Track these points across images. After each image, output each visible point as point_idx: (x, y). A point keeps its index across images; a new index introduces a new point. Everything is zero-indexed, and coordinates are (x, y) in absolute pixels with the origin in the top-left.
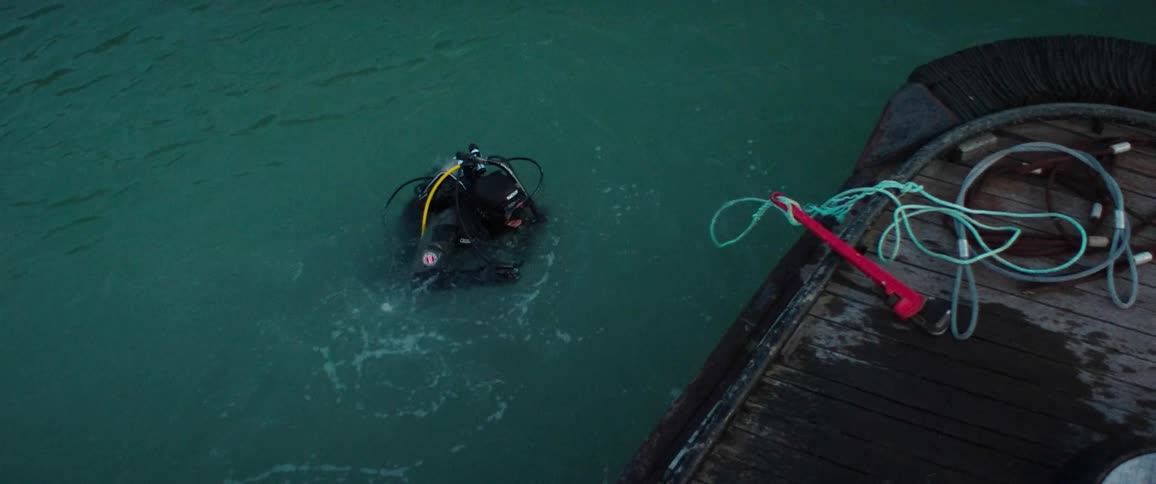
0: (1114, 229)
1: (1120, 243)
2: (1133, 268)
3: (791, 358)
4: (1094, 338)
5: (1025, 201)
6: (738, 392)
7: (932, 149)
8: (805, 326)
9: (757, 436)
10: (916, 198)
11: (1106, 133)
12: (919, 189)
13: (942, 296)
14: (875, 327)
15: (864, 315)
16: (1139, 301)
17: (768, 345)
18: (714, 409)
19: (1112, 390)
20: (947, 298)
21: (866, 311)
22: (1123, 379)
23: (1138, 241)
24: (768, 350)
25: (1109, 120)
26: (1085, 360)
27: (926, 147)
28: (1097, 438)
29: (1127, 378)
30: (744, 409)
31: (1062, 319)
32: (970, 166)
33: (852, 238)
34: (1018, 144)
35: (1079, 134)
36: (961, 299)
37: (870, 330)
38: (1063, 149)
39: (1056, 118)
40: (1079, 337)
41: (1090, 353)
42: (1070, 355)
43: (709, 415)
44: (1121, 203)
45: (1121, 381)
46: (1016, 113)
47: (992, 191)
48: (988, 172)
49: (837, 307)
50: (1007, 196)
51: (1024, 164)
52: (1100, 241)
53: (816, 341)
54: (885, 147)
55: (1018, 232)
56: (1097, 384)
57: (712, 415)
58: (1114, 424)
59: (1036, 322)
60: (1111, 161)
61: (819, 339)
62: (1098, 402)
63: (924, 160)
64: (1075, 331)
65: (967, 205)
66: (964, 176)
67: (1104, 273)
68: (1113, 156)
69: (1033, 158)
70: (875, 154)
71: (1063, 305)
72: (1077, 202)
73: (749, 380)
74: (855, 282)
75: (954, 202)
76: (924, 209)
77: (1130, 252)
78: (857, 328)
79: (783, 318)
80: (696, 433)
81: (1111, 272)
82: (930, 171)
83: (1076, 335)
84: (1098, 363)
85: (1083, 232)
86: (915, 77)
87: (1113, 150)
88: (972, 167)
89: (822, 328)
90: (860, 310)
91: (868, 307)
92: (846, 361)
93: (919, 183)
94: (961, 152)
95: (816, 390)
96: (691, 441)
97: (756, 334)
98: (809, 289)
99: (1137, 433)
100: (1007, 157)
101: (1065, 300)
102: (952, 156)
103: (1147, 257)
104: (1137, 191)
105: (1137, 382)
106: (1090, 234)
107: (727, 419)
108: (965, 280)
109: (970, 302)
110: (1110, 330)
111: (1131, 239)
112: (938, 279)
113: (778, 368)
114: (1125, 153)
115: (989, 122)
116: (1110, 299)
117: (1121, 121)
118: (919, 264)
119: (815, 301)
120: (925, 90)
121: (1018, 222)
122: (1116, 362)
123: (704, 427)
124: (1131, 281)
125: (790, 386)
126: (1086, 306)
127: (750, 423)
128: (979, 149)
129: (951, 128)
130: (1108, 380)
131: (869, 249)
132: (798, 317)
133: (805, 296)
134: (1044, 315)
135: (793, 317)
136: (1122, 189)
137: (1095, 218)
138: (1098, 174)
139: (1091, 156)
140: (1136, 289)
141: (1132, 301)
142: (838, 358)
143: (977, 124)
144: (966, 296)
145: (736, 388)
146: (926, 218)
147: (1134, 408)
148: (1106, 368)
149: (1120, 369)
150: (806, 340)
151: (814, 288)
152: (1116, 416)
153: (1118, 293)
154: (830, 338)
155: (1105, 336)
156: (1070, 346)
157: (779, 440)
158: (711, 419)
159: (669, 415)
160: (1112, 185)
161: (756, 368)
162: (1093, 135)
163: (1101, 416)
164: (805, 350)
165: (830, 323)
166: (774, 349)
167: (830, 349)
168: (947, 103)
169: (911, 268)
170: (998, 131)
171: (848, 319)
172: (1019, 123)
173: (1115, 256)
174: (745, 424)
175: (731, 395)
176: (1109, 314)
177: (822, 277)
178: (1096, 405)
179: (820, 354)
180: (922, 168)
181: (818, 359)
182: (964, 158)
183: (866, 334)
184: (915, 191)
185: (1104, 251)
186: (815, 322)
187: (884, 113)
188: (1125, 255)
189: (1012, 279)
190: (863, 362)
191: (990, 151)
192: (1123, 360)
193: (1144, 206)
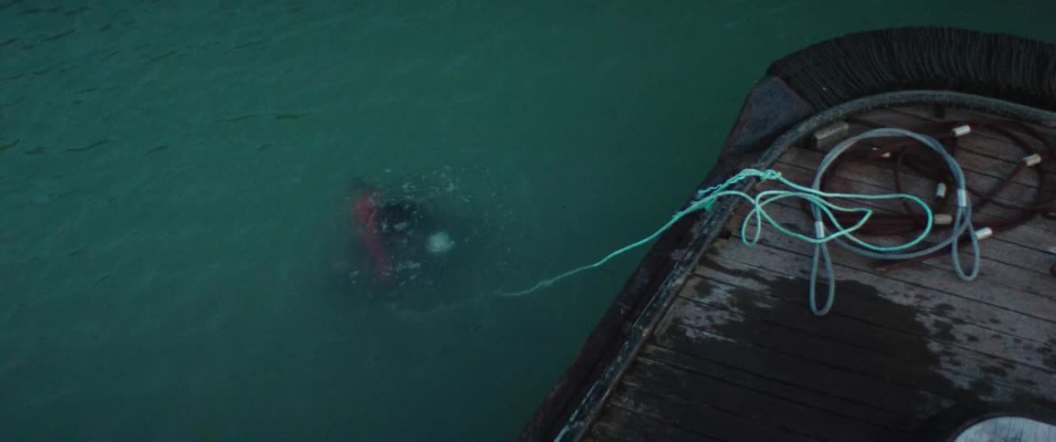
0: (956, 206)
1: (962, 220)
2: (975, 243)
3: (663, 338)
4: (942, 309)
5: (876, 183)
6: (615, 372)
7: (790, 138)
8: (675, 308)
9: (634, 413)
10: (776, 184)
11: (949, 117)
12: (778, 175)
13: (801, 275)
14: (739, 306)
15: (729, 295)
16: (981, 274)
17: (641, 327)
18: (593, 388)
19: (958, 358)
20: (806, 278)
21: (730, 292)
22: (967, 347)
23: (979, 217)
24: (641, 332)
25: (950, 105)
26: (934, 330)
27: (783, 136)
28: (946, 404)
29: (972, 346)
30: (620, 388)
31: (912, 294)
32: (825, 152)
33: (716, 224)
34: (869, 130)
35: (924, 119)
36: (818, 278)
37: (736, 310)
38: (909, 134)
39: (901, 105)
40: (928, 310)
41: (937, 324)
42: (920, 327)
43: (588, 395)
44: (963, 182)
45: (965, 349)
46: (866, 101)
47: (845, 175)
48: (841, 157)
49: (704, 289)
50: (859, 178)
51: (875, 149)
52: (944, 219)
53: (686, 321)
54: (746, 137)
55: (870, 213)
56: (945, 353)
57: (591, 395)
58: (961, 389)
59: (889, 297)
60: (952, 143)
61: (687, 318)
62: (946, 370)
63: (782, 149)
64: (924, 303)
65: (822, 188)
66: (819, 162)
67: (948, 249)
68: (955, 139)
69: (884, 143)
70: (737, 143)
71: (912, 281)
72: (924, 183)
73: (623, 361)
74: (722, 265)
75: (810, 187)
76: (783, 194)
77: (971, 228)
78: (723, 308)
79: (654, 302)
80: (576, 412)
81: (955, 247)
82: (788, 158)
83: (923, 307)
84: (945, 334)
85: (929, 212)
86: (773, 70)
87: (954, 133)
88: (827, 153)
89: (691, 309)
90: (726, 291)
91: (733, 288)
92: (713, 339)
93: (777, 170)
94: (815, 140)
95: (687, 367)
96: (572, 419)
97: (630, 317)
98: (678, 273)
99: (982, 398)
100: (859, 142)
101: (914, 275)
102: (808, 144)
103: (987, 232)
104: (976, 170)
105: (980, 350)
106: (935, 212)
107: (603, 399)
108: (822, 259)
109: (827, 280)
110: (955, 301)
111: (972, 216)
112: (797, 259)
113: (651, 349)
114: (965, 136)
115: (840, 111)
116: (954, 272)
117: (960, 106)
118: (779, 245)
119: (684, 284)
120: (782, 82)
121: (870, 204)
122: (961, 332)
123: (584, 406)
124: (973, 255)
125: (663, 364)
126: (933, 280)
127: (626, 402)
128: (832, 136)
129: (807, 117)
130: (955, 350)
131: (734, 233)
132: (668, 300)
133: (674, 281)
134: (896, 291)
135: (664, 300)
136: (963, 169)
137: (939, 198)
138: (941, 156)
139: (933, 140)
140: (978, 263)
141: (975, 274)
142: (707, 337)
143: (829, 114)
144: (823, 275)
145: (612, 369)
146: (784, 202)
147: (979, 375)
148: (953, 338)
149: (964, 339)
150: (677, 321)
151: (682, 272)
152: (963, 383)
153: (962, 266)
154: (699, 318)
155: (951, 308)
156: (920, 318)
157: (653, 415)
158: (590, 398)
159: (552, 395)
160: (954, 166)
161: (630, 349)
162: (938, 120)
163: (948, 383)
164: (676, 330)
165: (698, 304)
166: (646, 331)
167: (699, 328)
168: (801, 94)
169: (773, 250)
170: (849, 119)
171: (715, 300)
172: (868, 111)
173: (958, 232)
174: (620, 401)
175: (607, 376)
176: (953, 286)
177: (689, 262)
178: (943, 373)
179: (690, 333)
180: (780, 157)
181: (687, 338)
182: (819, 145)
183: (732, 313)
184: (774, 178)
185: (947, 229)
186: (684, 304)
187: (745, 106)
188: (967, 231)
189: (864, 257)
190: (730, 340)
191: (844, 138)
192: (969, 329)
193: (984, 184)
